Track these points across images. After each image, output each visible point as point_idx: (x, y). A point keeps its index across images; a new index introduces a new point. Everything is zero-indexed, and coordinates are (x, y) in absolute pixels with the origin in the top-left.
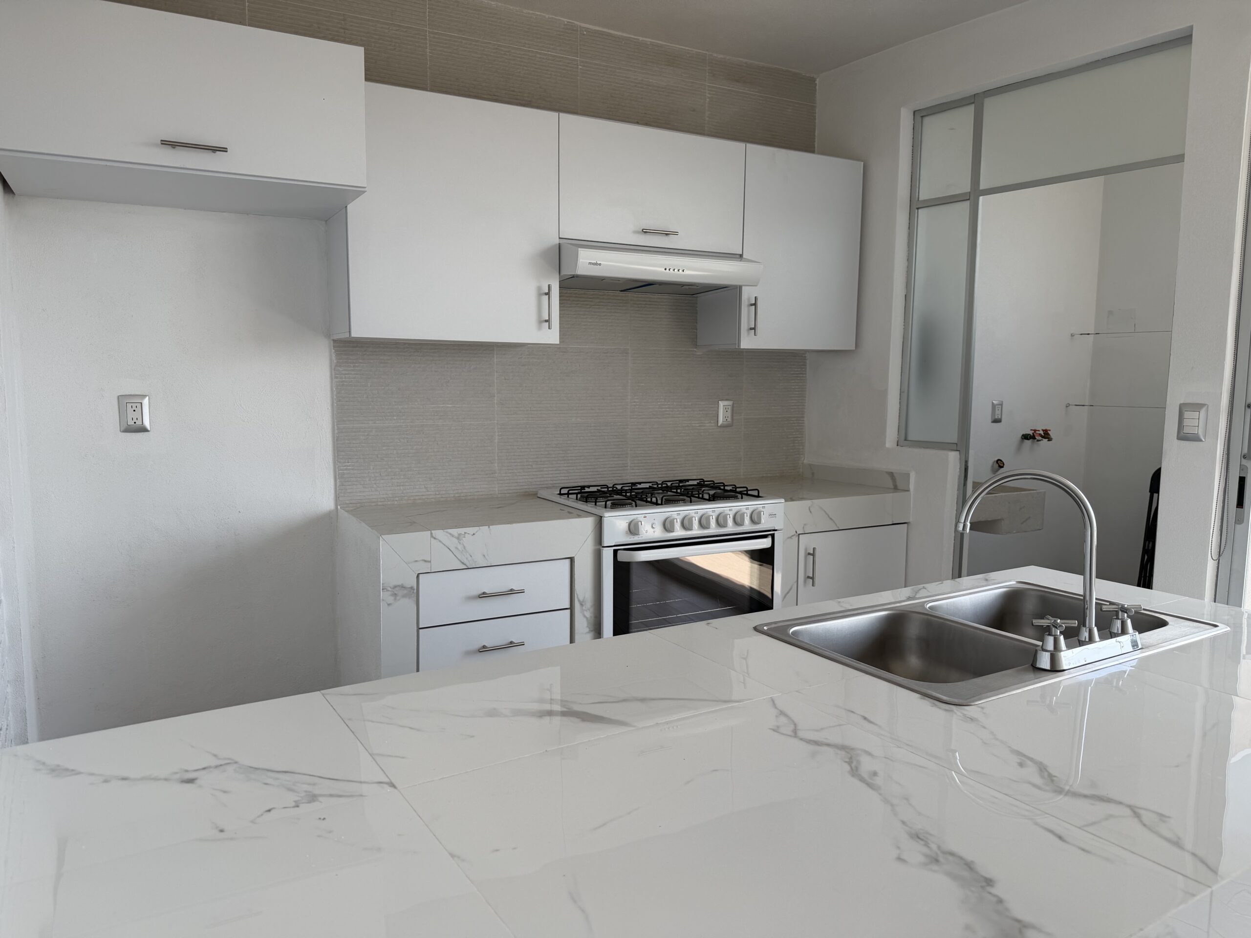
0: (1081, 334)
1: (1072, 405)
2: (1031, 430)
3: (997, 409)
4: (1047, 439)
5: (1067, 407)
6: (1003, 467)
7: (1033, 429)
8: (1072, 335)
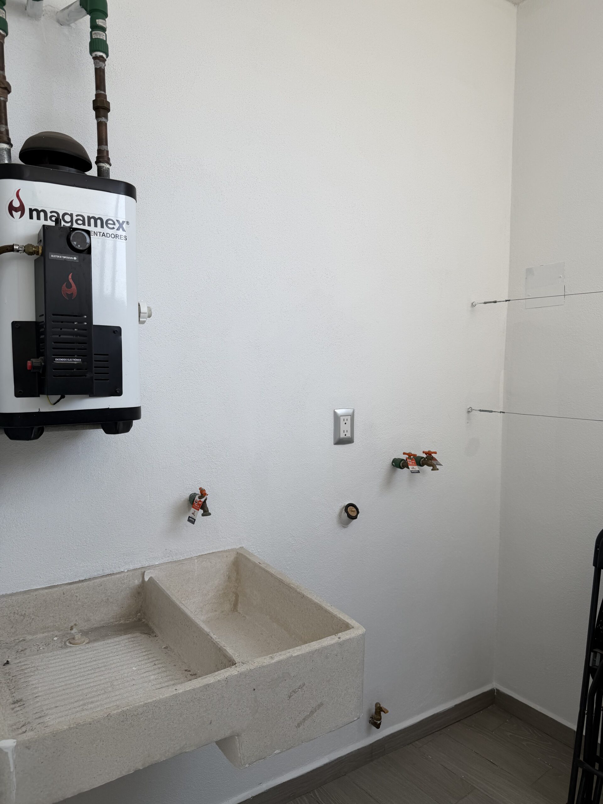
0: (485, 303)
1: (476, 410)
2: (404, 454)
3: (342, 423)
4: (432, 468)
5: (469, 412)
6: (355, 518)
7: (407, 452)
8: (473, 305)
